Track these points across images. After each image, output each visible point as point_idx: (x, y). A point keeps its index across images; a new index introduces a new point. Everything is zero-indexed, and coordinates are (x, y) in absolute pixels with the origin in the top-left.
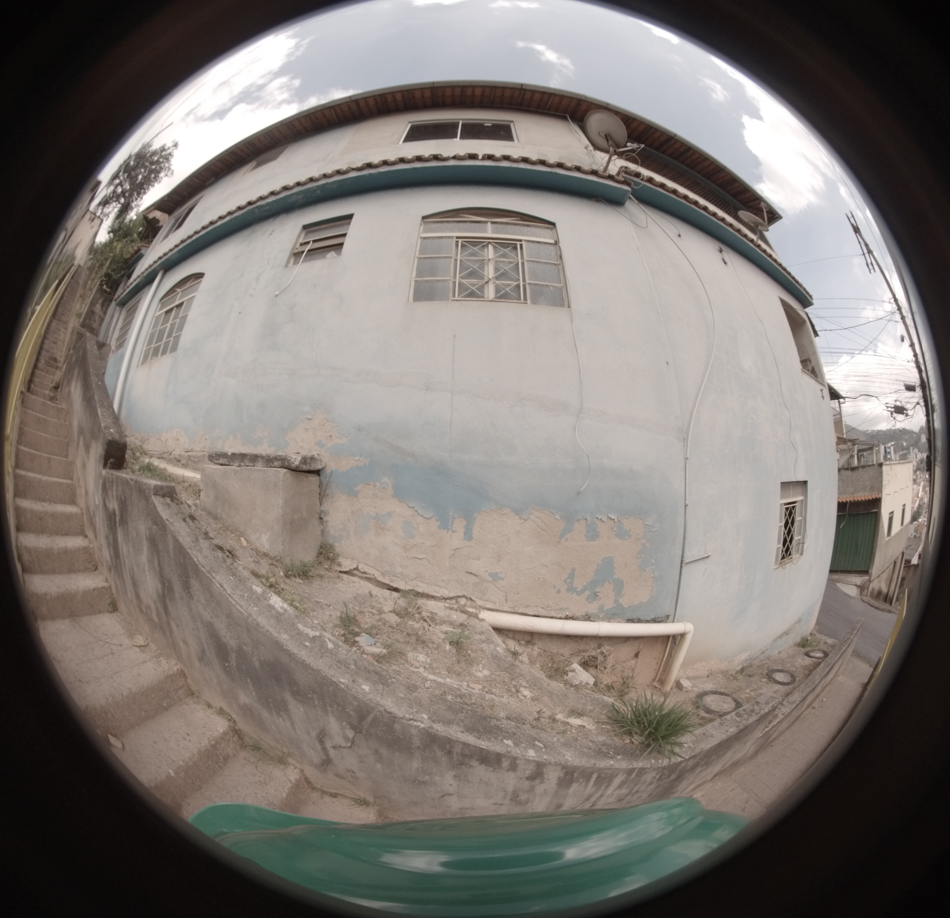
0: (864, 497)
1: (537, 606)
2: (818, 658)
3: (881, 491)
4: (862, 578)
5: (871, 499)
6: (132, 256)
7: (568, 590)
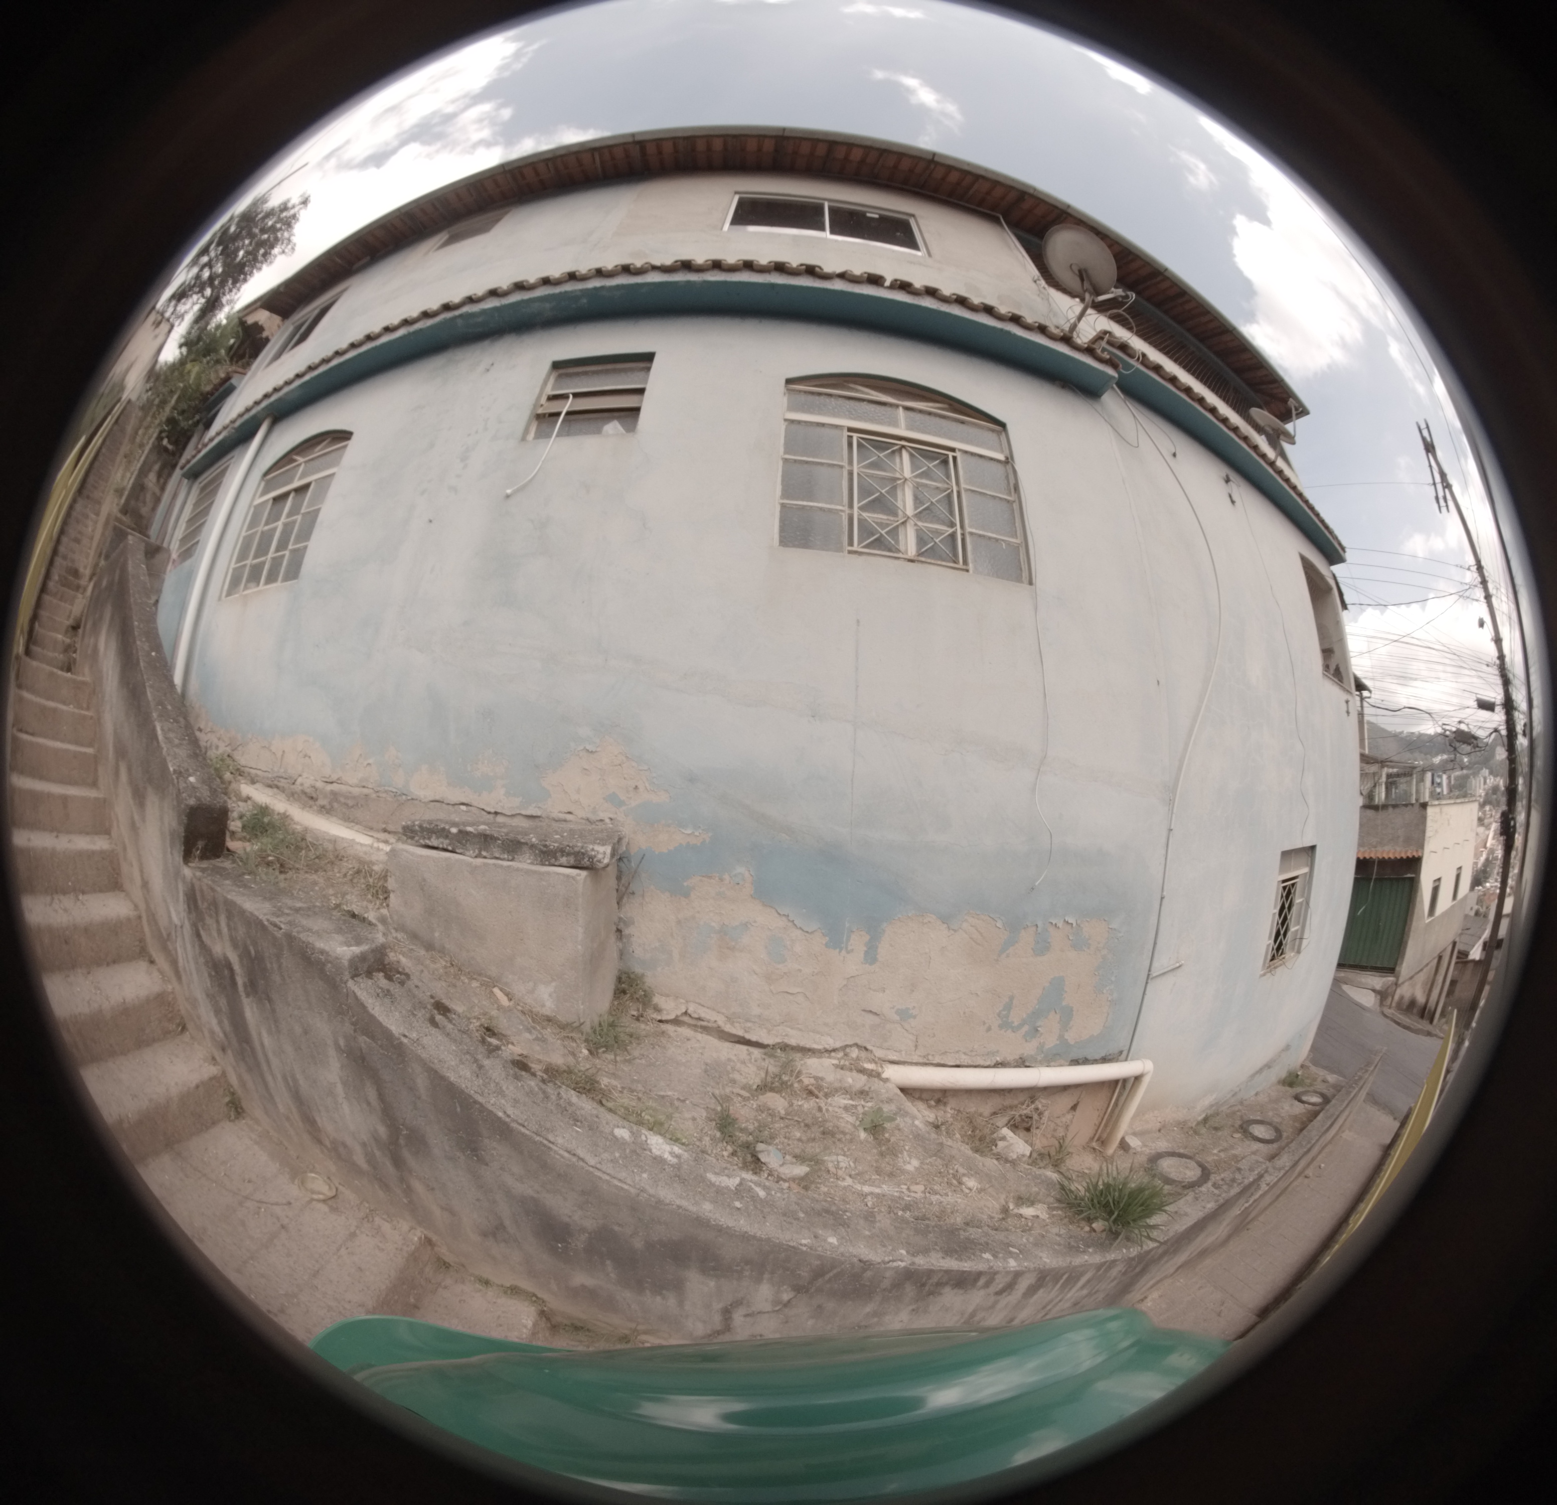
0: (1394, 853)
1: (958, 1052)
2: (1313, 1104)
3: (1421, 846)
4: (1384, 979)
5: (1405, 857)
6: (216, 388)
7: (1001, 1027)
